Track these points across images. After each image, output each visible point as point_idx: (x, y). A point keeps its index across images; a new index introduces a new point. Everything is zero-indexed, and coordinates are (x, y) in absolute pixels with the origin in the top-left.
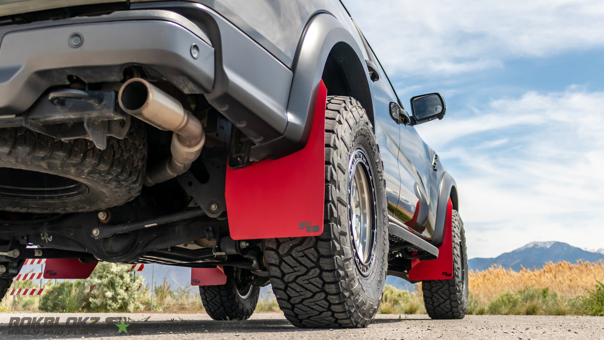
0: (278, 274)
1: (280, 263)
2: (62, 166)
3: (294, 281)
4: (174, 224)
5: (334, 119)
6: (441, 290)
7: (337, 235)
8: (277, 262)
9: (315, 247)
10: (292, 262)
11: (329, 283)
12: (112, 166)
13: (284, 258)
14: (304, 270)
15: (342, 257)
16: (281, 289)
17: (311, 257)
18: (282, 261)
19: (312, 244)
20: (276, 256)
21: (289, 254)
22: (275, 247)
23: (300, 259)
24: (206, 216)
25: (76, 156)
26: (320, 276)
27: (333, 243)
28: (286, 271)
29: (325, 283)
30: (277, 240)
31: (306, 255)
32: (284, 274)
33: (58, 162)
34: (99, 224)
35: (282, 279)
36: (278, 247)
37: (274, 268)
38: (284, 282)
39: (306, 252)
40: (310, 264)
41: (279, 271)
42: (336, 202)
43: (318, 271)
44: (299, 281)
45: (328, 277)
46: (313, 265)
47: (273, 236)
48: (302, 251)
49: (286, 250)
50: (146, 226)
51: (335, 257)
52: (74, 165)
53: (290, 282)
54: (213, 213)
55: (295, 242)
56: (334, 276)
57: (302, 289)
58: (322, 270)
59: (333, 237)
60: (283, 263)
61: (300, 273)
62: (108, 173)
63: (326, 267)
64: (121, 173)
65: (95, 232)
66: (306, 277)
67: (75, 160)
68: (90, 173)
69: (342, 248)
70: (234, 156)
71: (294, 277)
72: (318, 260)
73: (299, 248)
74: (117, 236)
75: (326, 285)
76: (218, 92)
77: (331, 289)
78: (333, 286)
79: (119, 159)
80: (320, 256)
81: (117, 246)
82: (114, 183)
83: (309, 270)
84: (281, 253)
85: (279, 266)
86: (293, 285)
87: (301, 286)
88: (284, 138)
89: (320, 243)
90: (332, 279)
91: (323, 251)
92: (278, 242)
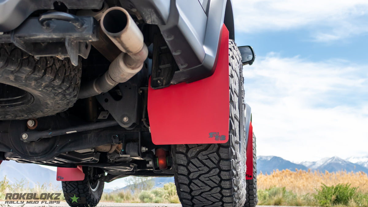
0: (185, 172)
1: (188, 164)
2: (27, 79)
3: (198, 178)
7: (234, 143)
8: (185, 163)
9: (217, 152)
10: (198, 163)
11: (225, 180)
12: (63, 82)
13: (191, 160)
14: (206, 169)
15: (236, 160)
16: (185, 184)
17: (214, 160)
18: (189, 162)
19: (215, 149)
20: (185, 158)
21: (196, 157)
22: (184, 151)
23: (204, 161)
24: (118, 126)
25: (39, 71)
26: (219, 175)
27: (231, 149)
28: (192, 170)
29: (222, 180)
30: (187, 145)
31: (209, 158)
32: (190, 173)
33: (24, 76)
35: (188, 176)
36: (187, 151)
37: (182, 168)
38: (189, 178)
39: (209, 156)
40: (211, 165)
41: (186, 170)
42: (233, 118)
43: (218, 170)
44: (202, 178)
45: (225, 175)
46: (215, 166)
47: (184, 142)
48: (207, 155)
49: (194, 154)
50: (67, 133)
51: (231, 160)
52: (36, 80)
53: (193, 179)
54: (124, 123)
55: (201, 148)
56: (230, 175)
57: (203, 185)
58: (221, 170)
59: (231, 145)
60: (190, 164)
61: (203, 172)
62: (60, 87)
63: (224, 168)
64: (68, 88)
65: (24, 136)
66: (208, 175)
67: (38, 75)
68: (47, 86)
69: (236, 154)
70: (155, 79)
71: (198, 175)
72: (219, 162)
73: (204, 153)
74: (42, 140)
75: (223, 182)
76: (170, 25)
77: (226, 184)
78: (228, 182)
80: (221, 159)
81: (38, 148)
82: (61, 96)
83: (210, 170)
84: (189, 156)
85: (186, 167)
86: (196, 181)
87: (203, 182)
88: (202, 66)
89: (221, 148)
90: (228, 177)
91: (223, 155)
92: (188, 147)
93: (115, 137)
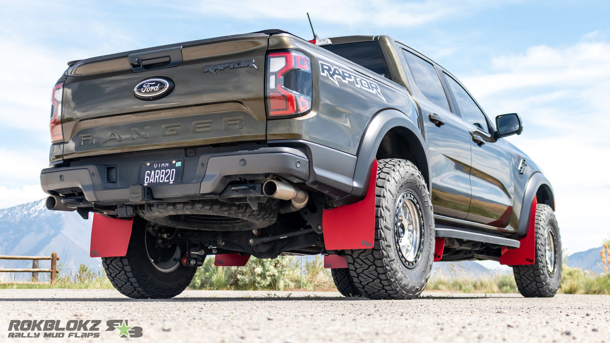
1: (354, 262)
2: (235, 213)
3: (362, 272)
4: (297, 237)
5: (385, 179)
6: (527, 273)
7: (384, 247)
8: (352, 262)
9: (372, 254)
10: (361, 262)
11: (381, 274)
12: (260, 212)
13: (356, 260)
14: (367, 266)
15: (388, 259)
17: (370, 259)
18: (354, 261)
19: (370, 252)
20: (351, 258)
21: (358, 257)
22: (350, 254)
23: (364, 260)
24: (314, 233)
25: (242, 208)
26: (376, 270)
27: (382, 252)
28: (357, 267)
29: (379, 274)
30: (352, 250)
31: (367, 258)
32: (356, 269)
33: (233, 212)
34: (253, 236)
36: (352, 254)
39: (367, 256)
40: (369, 263)
42: (384, 229)
44: (365, 272)
45: (380, 270)
46: (372, 264)
47: (350, 248)
49: (357, 255)
50: (281, 238)
51: (384, 259)
52: (241, 213)
53: (360, 273)
54: (319, 231)
55: (361, 251)
56: (383, 270)
57: (367, 277)
58: (377, 267)
59: (381, 248)
60: (355, 263)
62: (258, 215)
63: (379, 265)
64: (265, 215)
65: (251, 241)
66: (368, 270)
67: (241, 211)
68: (248, 216)
69: (388, 254)
70: (327, 202)
72: (374, 261)
73: (363, 254)
74: (264, 244)
76: (311, 180)
78: (383, 275)
79: (264, 207)
80: (375, 259)
81: (264, 249)
82: (262, 219)
83: (369, 266)
84: (354, 257)
85: (353, 264)
86: (362, 275)
88: (351, 196)
89: (374, 251)
90: (382, 272)
91: (376, 256)
92: (352, 251)
93: (318, 240)
